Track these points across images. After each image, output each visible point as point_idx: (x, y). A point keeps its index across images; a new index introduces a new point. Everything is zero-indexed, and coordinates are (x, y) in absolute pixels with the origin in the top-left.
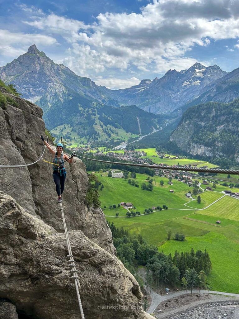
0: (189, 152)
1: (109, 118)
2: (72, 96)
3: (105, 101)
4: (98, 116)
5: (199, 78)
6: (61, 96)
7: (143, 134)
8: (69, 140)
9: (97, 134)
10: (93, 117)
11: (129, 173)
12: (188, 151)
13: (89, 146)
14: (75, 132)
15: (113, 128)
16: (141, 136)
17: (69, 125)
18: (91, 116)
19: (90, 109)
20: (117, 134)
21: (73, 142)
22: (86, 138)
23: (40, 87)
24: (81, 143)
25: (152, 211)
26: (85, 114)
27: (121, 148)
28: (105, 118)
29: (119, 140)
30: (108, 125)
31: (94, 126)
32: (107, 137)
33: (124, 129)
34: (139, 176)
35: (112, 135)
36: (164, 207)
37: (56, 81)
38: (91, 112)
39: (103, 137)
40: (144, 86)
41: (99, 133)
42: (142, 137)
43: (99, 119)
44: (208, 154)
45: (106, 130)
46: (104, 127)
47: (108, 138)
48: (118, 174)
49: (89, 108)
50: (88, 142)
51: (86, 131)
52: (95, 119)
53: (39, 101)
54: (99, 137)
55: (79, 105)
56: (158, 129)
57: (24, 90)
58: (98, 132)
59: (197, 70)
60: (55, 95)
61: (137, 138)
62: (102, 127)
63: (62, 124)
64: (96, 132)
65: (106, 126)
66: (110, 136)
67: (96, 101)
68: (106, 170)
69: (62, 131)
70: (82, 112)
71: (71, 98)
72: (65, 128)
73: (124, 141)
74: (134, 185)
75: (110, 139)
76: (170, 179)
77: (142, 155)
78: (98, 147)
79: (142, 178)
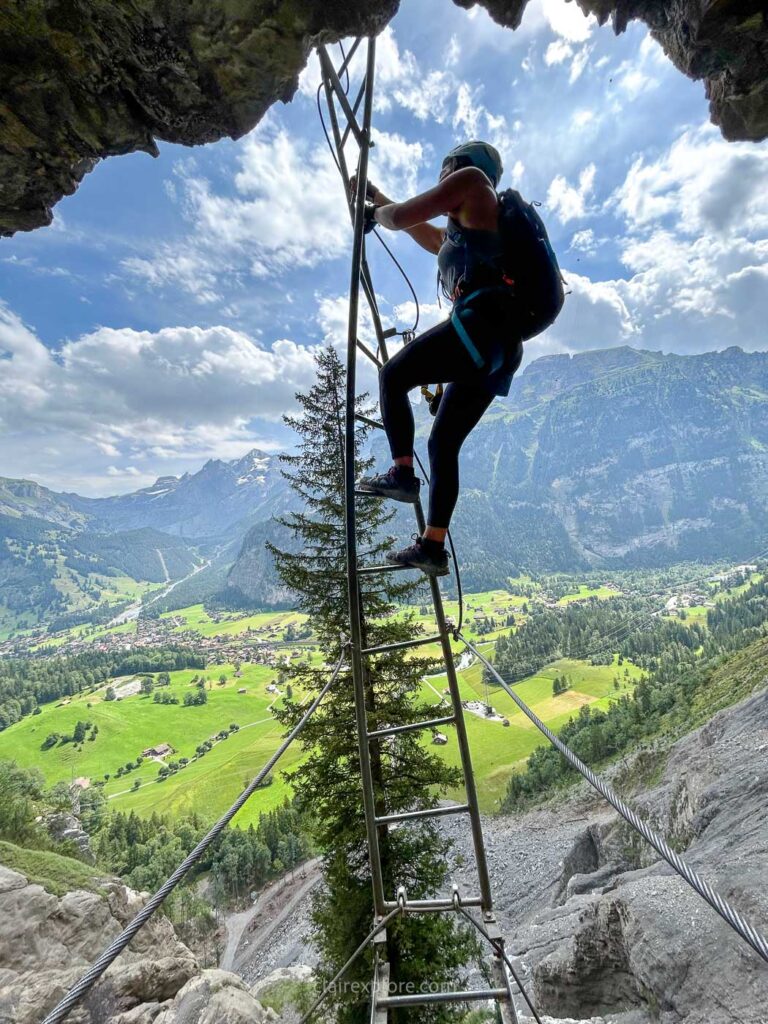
0: (264, 601)
1: (91, 559)
4: (63, 558)
7: (173, 578)
9: (63, 599)
10: (50, 562)
11: (153, 677)
12: (263, 599)
13: (44, 629)
15: (104, 578)
16: (170, 583)
18: (45, 560)
19: (40, 547)
20: (115, 590)
22: (32, 611)
24: (18, 627)
25: (210, 746)
26: (27, 558)
28: (80, 559)
29: (122, 600)
30: (91, 575)
31: (54, 581)
32: (89, 599)
33: (131, 576)
34: (175, 676)
35: (103, 592)
36: (234, 728)
38: (43, 552)
39: (80, 603)
40: (164, 489)
41: (68, 595)
42: (172, 586)
43: (66, 564)
45: (87, 586)
46: (81, 580)
47: (93, 602)
48: (129, 685)
49: (36, 545)
50: (39, 621)
51: (31, 597)
52: (54, 567)
54: (71, 604)
56: (203, 565)
58: (65, 594)
59: (257, 460)
61: (161, 591)
62: (75, 580)
64: (61, 594)
65: (87, 576)
66: (96, 596)
67: (55, 526)
68: (98, 685)
70: (17, 556)
73: (134, 602)
74: (168, 701)
75: (99, 604)
76: (237, 666)
77: (177, 624)
78: (69, 627)
79: (181, 682)
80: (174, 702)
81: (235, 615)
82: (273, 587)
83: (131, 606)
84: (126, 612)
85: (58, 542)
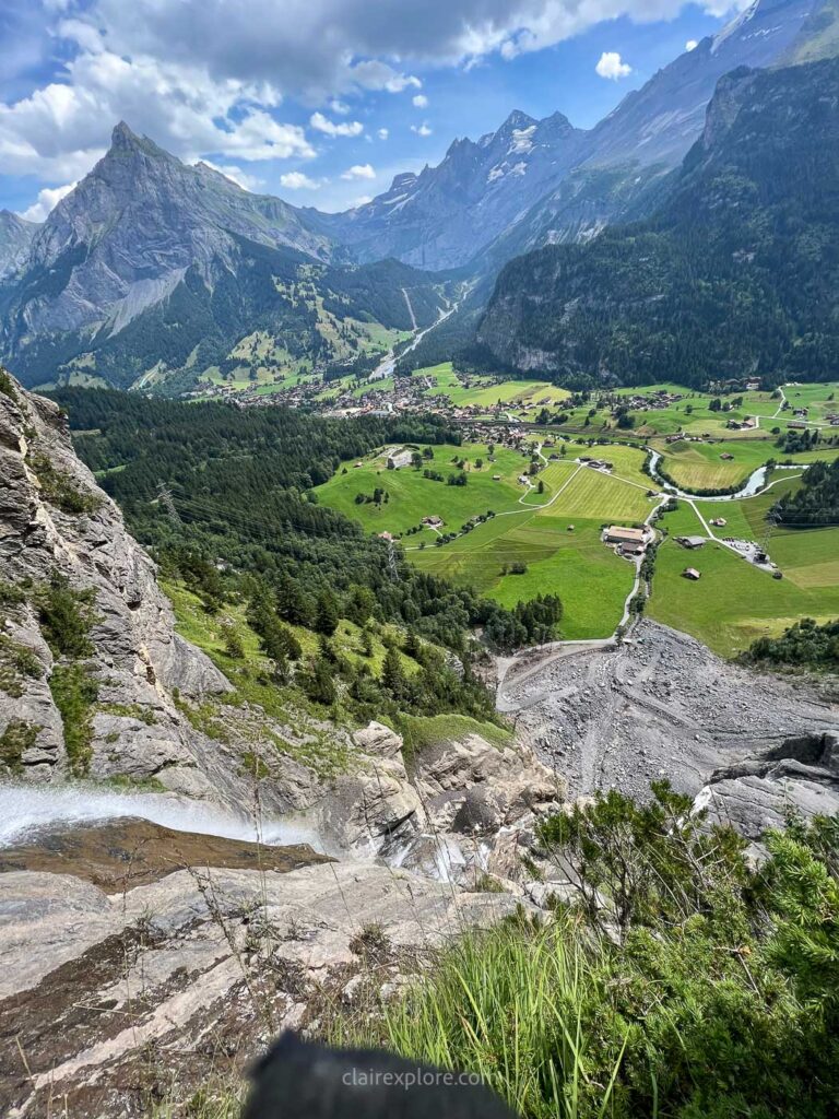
0: (516, 365)
1: (344, 301)
2: (253, 257)
3: (324, 252)
4: (320, 300)
5: (523, 157)
6: (229, 260)
7: (422, 326)
8: (275, 367)
9: (329, 346)
10: (310, 304)
11: (419, 449)
12: (514, 363)
13: (321, 377)
14: (282, 346)
15: (358, 324)
16: (417, 332)
17: (266, 333)
18: (306, 302)
19: (300, 285)
20: (368, 337)
21: (284, 372)
22: (308, 357)
23: (173, 244)
24: (301, 372)
25: (472, 526)
26: (292, 300)
27: (386, 374)
28: (334, 301)
29: (376, 351)
30: (347, 319)
31: (318, 326)
32: (349, 348)
33: (381, 322)
34: (438, 451)
35: (359, 340)
36: (490, 513)
37: (206, 220)
38: (303, 293)
39: (343, 353)
40: (402, 193)
42: (420, 336)
43: (325, 307)
44: (552, 367)
45: (345, 332)
46: (339, 325)
47: (353, 350)
49: (297, 285)
50: (315, 368)
51: (304, 342)
52: (315, 310)
53: (184, 281)
54: (335, 351)
55: (275, 279)
56: (450, 309)
57: (140, 257)
58: (329, 341)
59: (517, 133)
60: (213, 262)
61: (410, 342)
62: (334, 325)
63: (250, 333)
64: (325, 339)
65: (343, 322)
66: (354, 344)
67: (309, 260)
69: (255, 349)
70: (284, 297)
71: (251, 263)
72: (258, 341)
73: (385, 354)
74: (435, 477)
75: (358, 353)
76: (491, 448)
77: (429, 384)
78: (338, 377)
79: (443, 457)
80: (440, 479)
81: (485, 380)
82: (526, 350)
83: (385, 358)
84: (382, 365)
85: (314, 280)
